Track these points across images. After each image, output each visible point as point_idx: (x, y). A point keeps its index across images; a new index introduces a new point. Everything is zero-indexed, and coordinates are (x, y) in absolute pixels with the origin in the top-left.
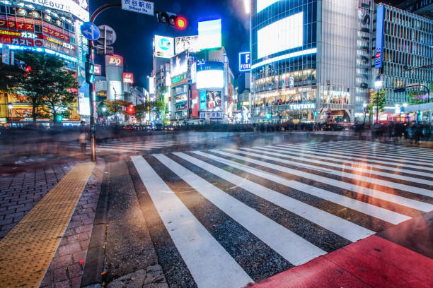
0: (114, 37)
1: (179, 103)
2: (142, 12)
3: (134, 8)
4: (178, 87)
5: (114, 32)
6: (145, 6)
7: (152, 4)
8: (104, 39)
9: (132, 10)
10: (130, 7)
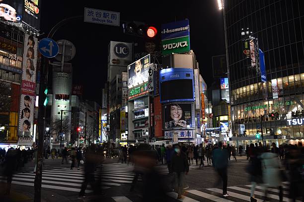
0: (73, 52)
1: (139, 120)
2: (106, 23)
3: (98, 20)
4: (137, 100)
5: (73, 46)
6: (110, 16)
7: (118, 14)
8: (62, 55)
9: (96, 22)
10: (94, 19)
